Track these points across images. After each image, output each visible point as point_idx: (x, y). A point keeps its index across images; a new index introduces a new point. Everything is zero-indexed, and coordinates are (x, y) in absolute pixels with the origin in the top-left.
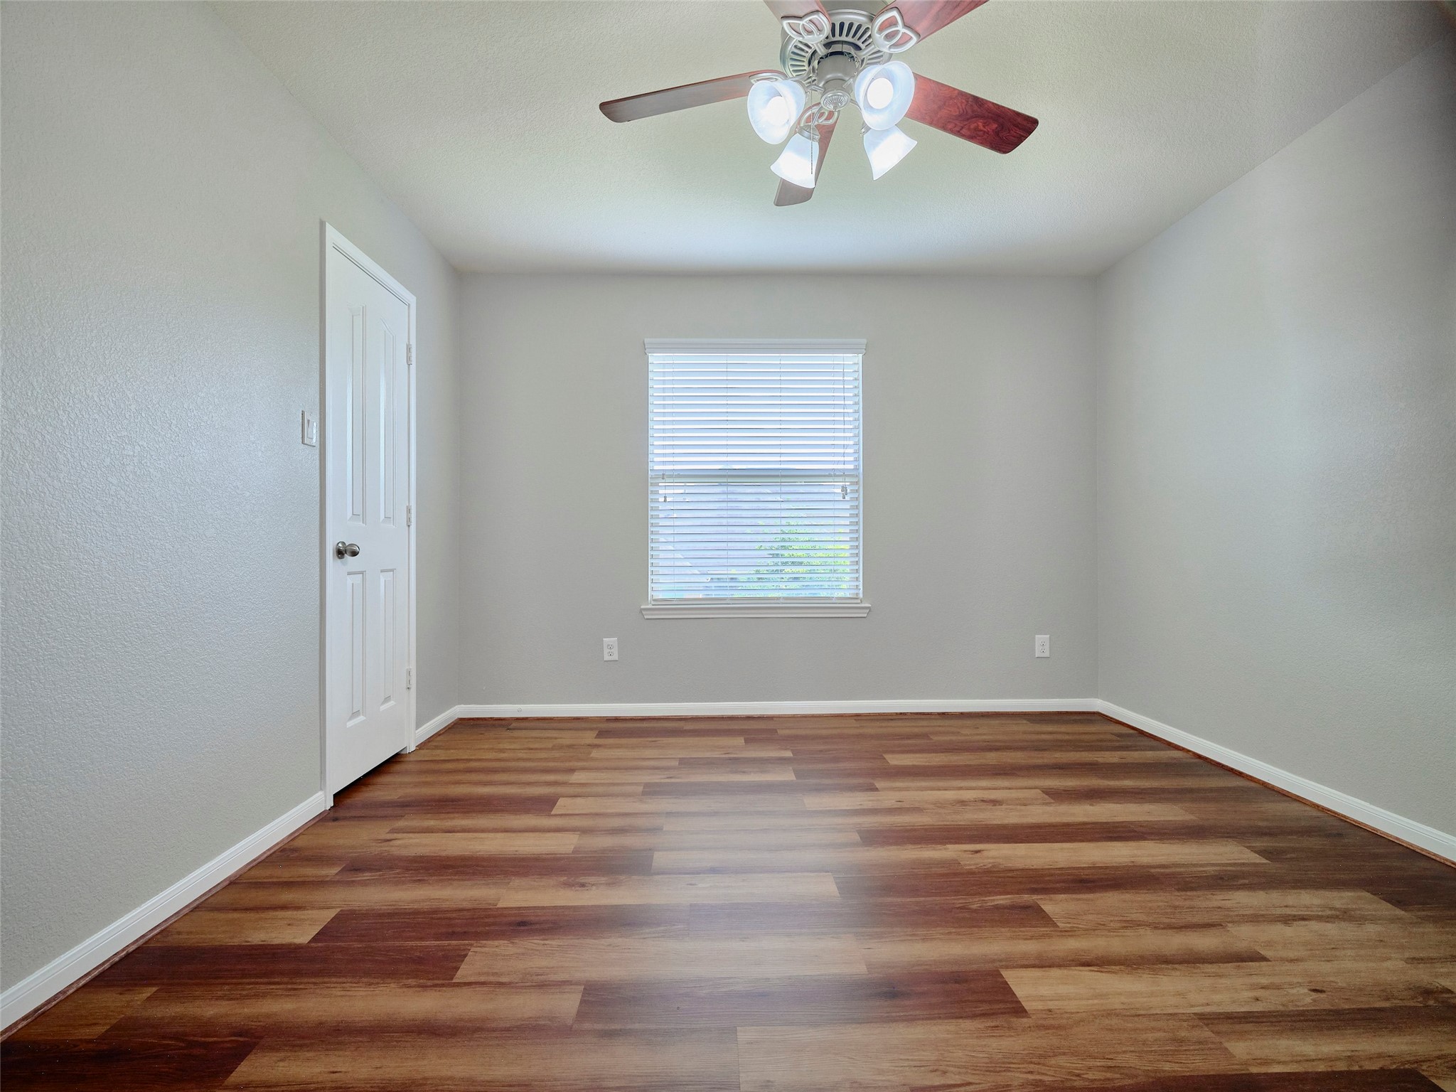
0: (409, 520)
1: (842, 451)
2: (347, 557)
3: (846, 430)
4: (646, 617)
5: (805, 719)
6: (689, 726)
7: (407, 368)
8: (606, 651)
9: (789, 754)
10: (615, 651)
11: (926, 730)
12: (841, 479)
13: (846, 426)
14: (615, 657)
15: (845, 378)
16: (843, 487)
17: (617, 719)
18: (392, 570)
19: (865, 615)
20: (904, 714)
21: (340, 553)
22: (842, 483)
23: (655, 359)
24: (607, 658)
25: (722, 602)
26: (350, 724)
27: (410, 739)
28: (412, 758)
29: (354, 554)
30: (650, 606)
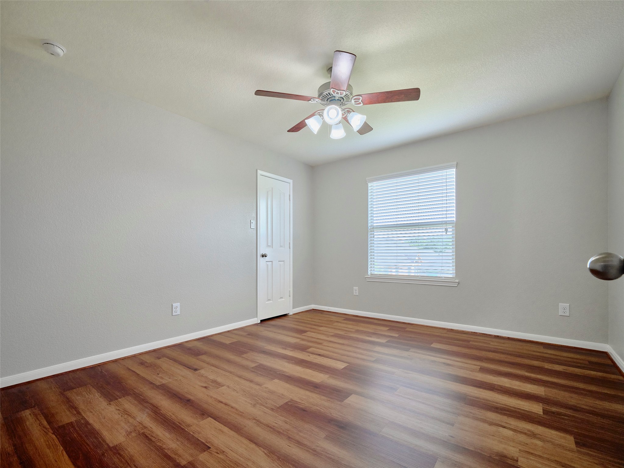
0: (290, 246)
1: (445, 213)
2: (264, 257)
3: (448, 204)
4: (367, 280)
5: (422, 326)
6: (376, 321)
7: (289, 202)
8: (354, 291)
9: (397, 335)
10: (357, 292)
11: (469, 339)
12: (445, 225)
13: (447, 202)
14: (357, 294)
15: (447, 181)
16: (445, 229)
17: (357, 316)
18: (284, 261)
19: (456, 286)
20: (476, 333)
21: (263, 256)
22: (445, 227)
23: (370, 185)
24: (355, 294)
25: (388, 276)
26: (267, 302)
27: (291, 311)
28: (291, 316)
29: (266, 256)
30: (369, 277)
